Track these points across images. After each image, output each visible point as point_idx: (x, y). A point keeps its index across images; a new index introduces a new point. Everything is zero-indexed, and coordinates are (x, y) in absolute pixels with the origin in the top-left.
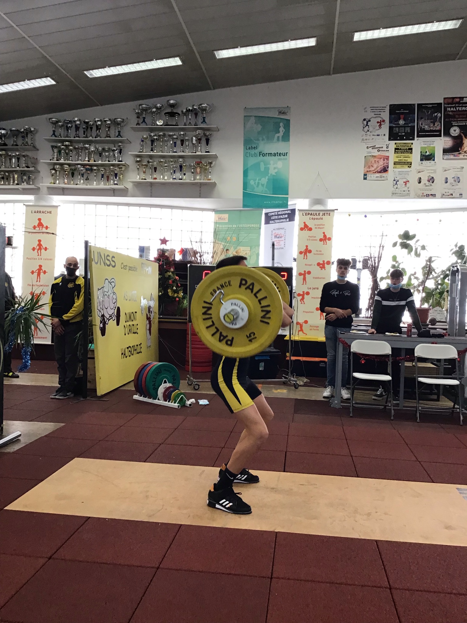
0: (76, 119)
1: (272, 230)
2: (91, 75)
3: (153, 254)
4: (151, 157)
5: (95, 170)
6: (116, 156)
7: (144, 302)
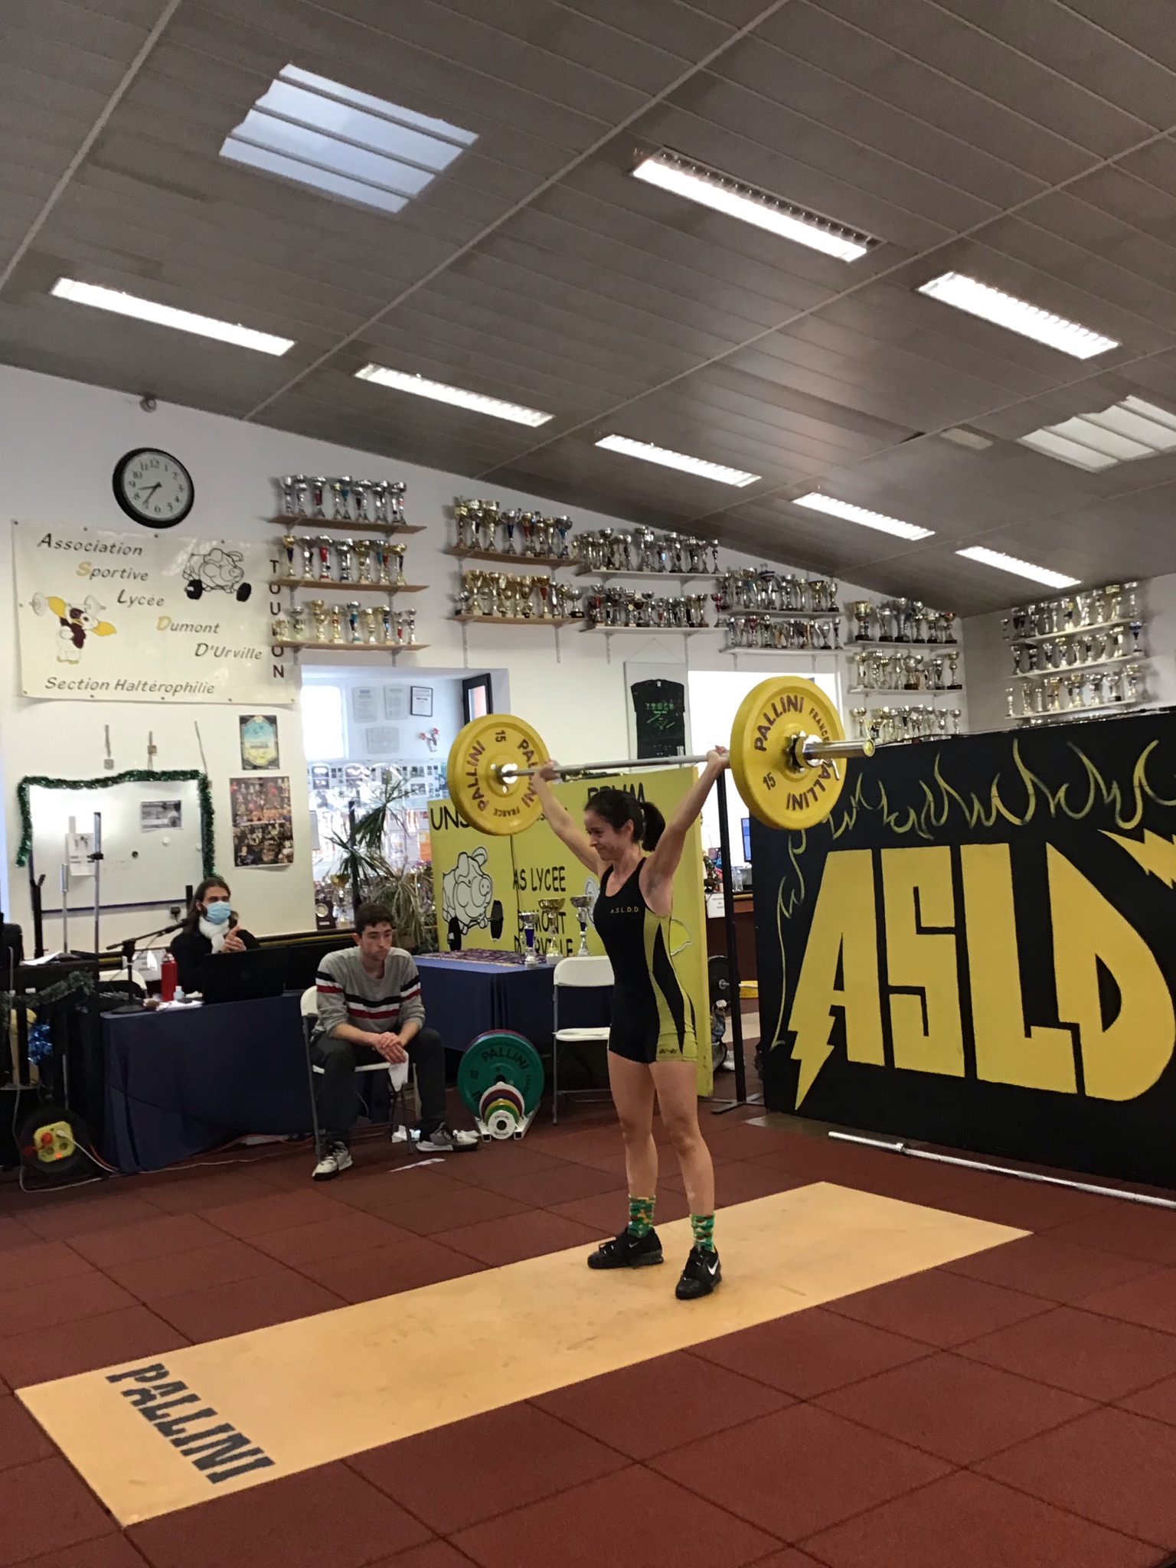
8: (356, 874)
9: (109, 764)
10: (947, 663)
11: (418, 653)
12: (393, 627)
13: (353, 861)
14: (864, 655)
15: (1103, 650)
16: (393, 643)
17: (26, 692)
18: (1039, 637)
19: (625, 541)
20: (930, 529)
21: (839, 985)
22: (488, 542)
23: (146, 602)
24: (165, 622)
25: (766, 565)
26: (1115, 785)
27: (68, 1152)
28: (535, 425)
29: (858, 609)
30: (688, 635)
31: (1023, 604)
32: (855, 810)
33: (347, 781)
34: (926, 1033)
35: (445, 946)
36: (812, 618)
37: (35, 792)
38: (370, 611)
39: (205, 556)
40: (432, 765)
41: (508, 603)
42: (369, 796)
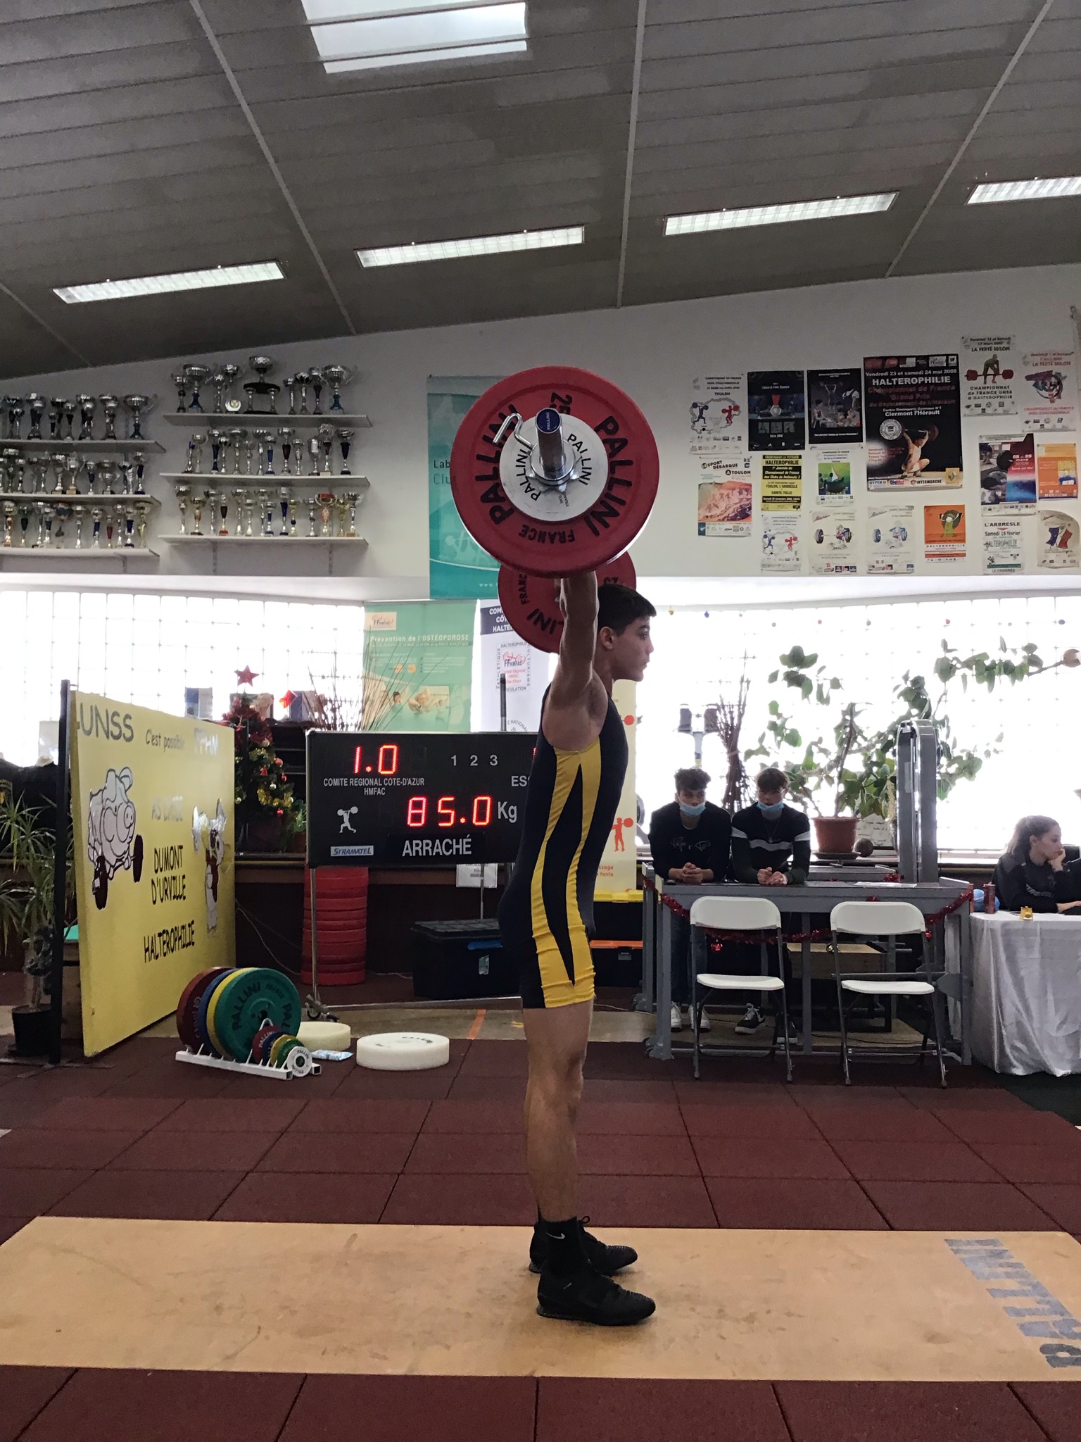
0: (33, 396)
1: (499, 647)
2: (68, 297)
3: (221, 707)
4: (213, 483)
5: (79, 512)
6: (130, 479)
7: (200, 822)
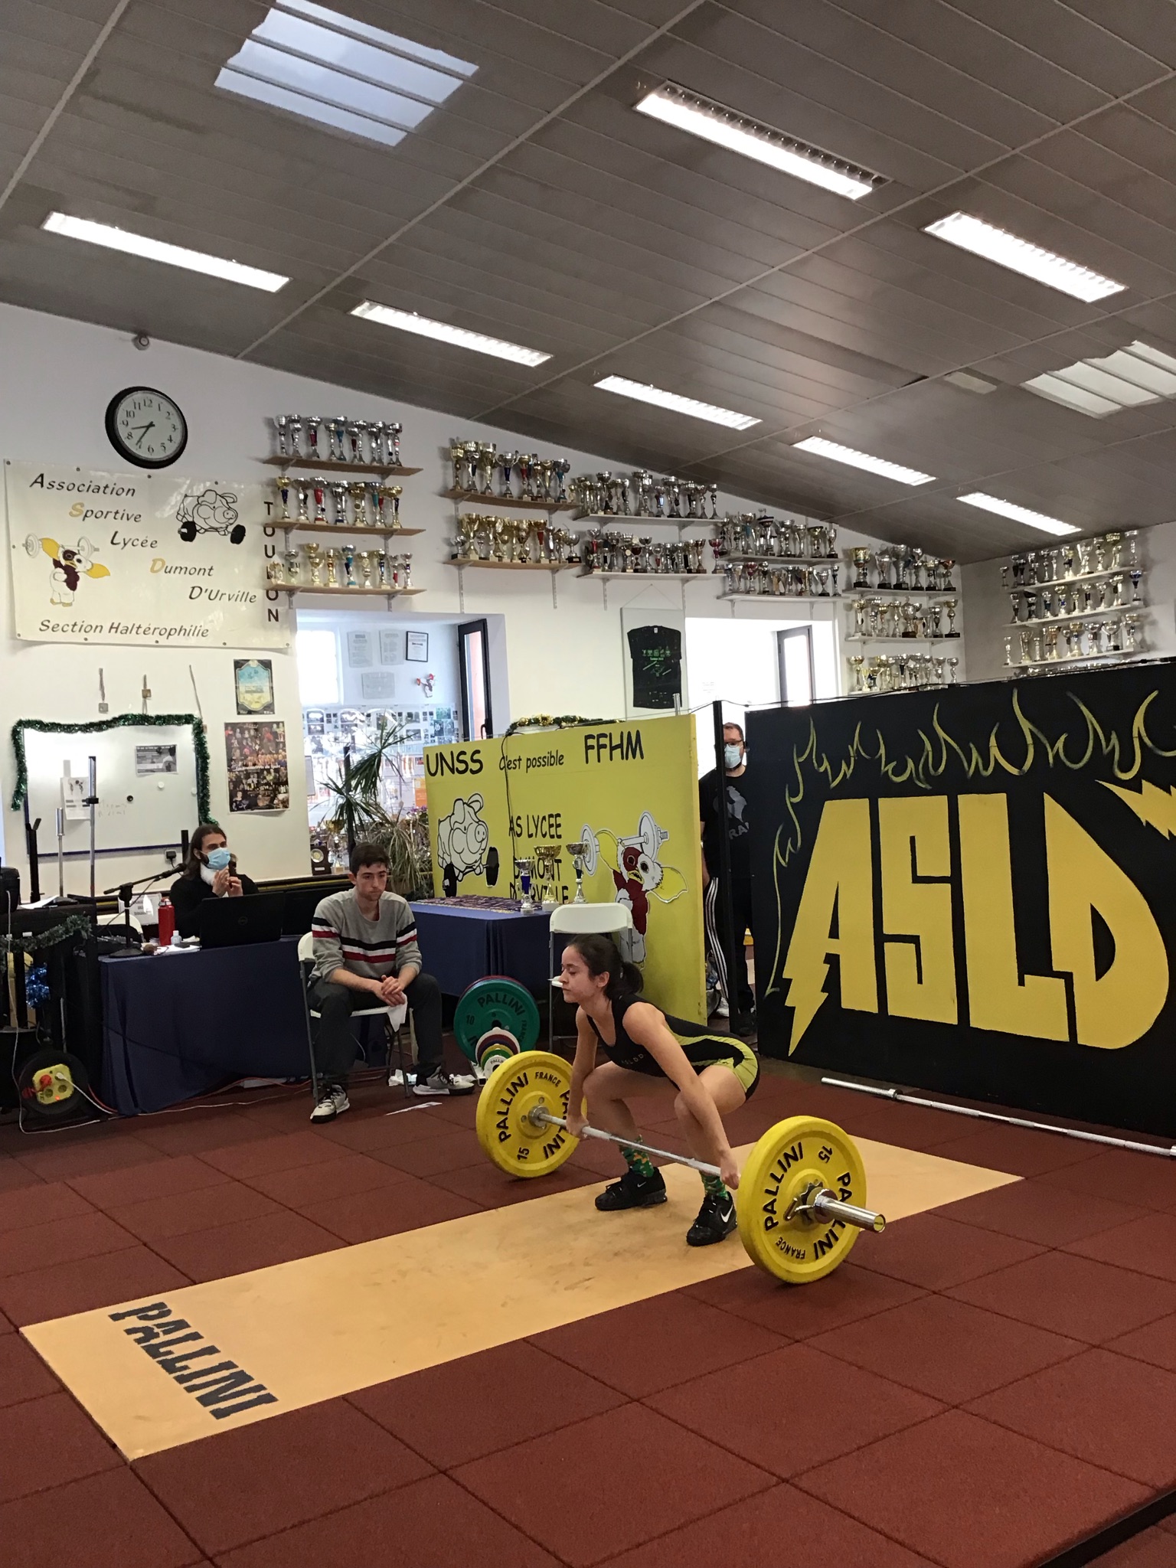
8: (351, 819)
9: (104, 708)
10: (946, 611)
11: (414, 597)
12: (389, 572)
13: (348, 807)
14: (862, 602)
15: (1102, 598)
16: (388, 588)
17: (19, 635)
18: (1038, 585)
19: (623, 484)
20: (931, 475)
21: (834, 933)
22: (485, 485)
23: (140, 543)
24: (159, 565)
25: (765, 510)
26: (1114, 736)
27: (68, 1094)
28: (533, 365)
29: (856, 556)
30: (685, 581)
31: (1023, 551)
32: (852, 759)
33: (342, 726)
34: (920, 981)
35: (440, 892)
36: (811, 564)
37: (29, 735)
38: (365, 554)
39: (199, 497)
40: (427, 710)
41: (505, 548)
42: (365, 741)
